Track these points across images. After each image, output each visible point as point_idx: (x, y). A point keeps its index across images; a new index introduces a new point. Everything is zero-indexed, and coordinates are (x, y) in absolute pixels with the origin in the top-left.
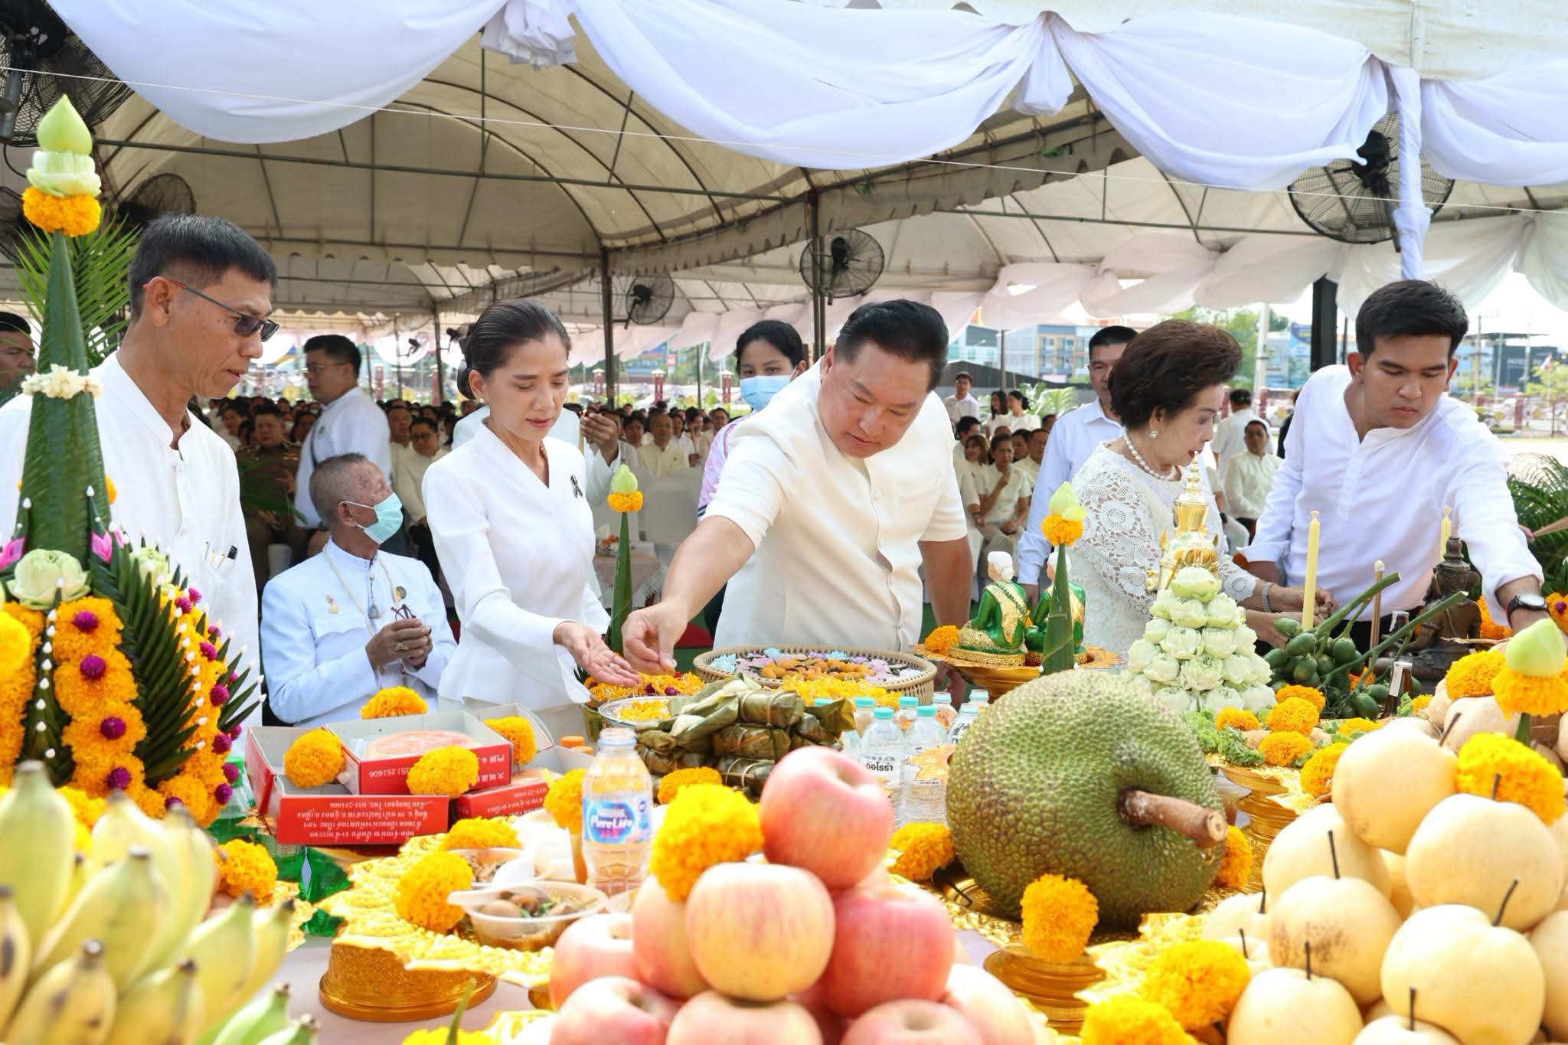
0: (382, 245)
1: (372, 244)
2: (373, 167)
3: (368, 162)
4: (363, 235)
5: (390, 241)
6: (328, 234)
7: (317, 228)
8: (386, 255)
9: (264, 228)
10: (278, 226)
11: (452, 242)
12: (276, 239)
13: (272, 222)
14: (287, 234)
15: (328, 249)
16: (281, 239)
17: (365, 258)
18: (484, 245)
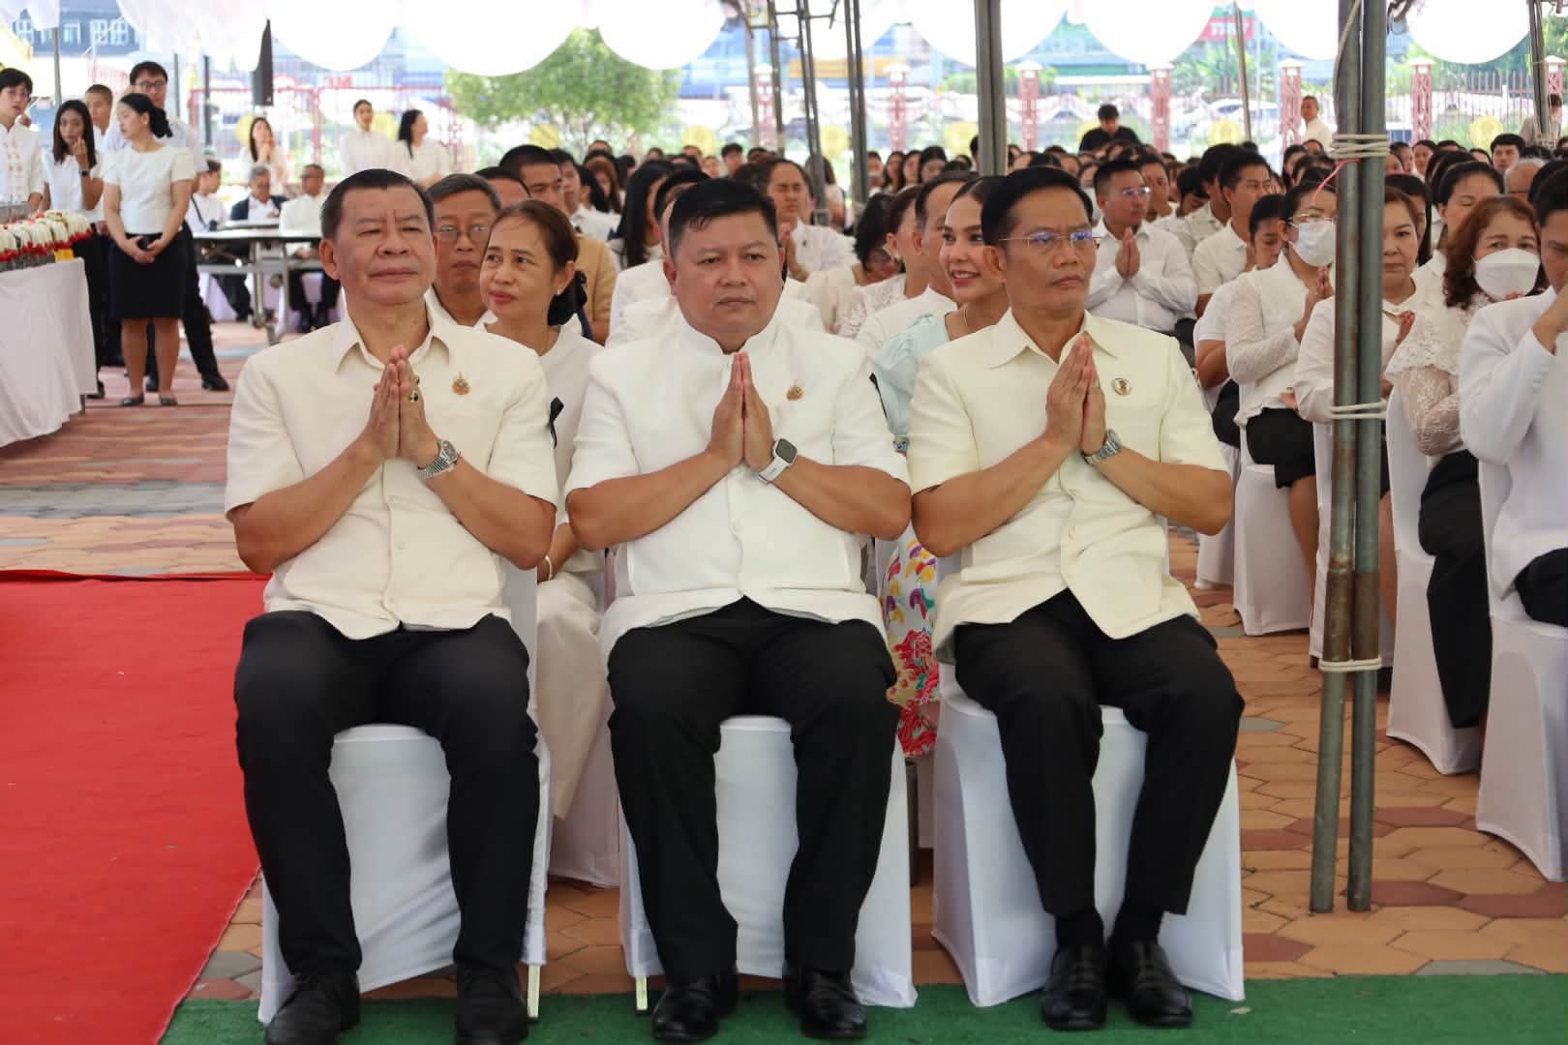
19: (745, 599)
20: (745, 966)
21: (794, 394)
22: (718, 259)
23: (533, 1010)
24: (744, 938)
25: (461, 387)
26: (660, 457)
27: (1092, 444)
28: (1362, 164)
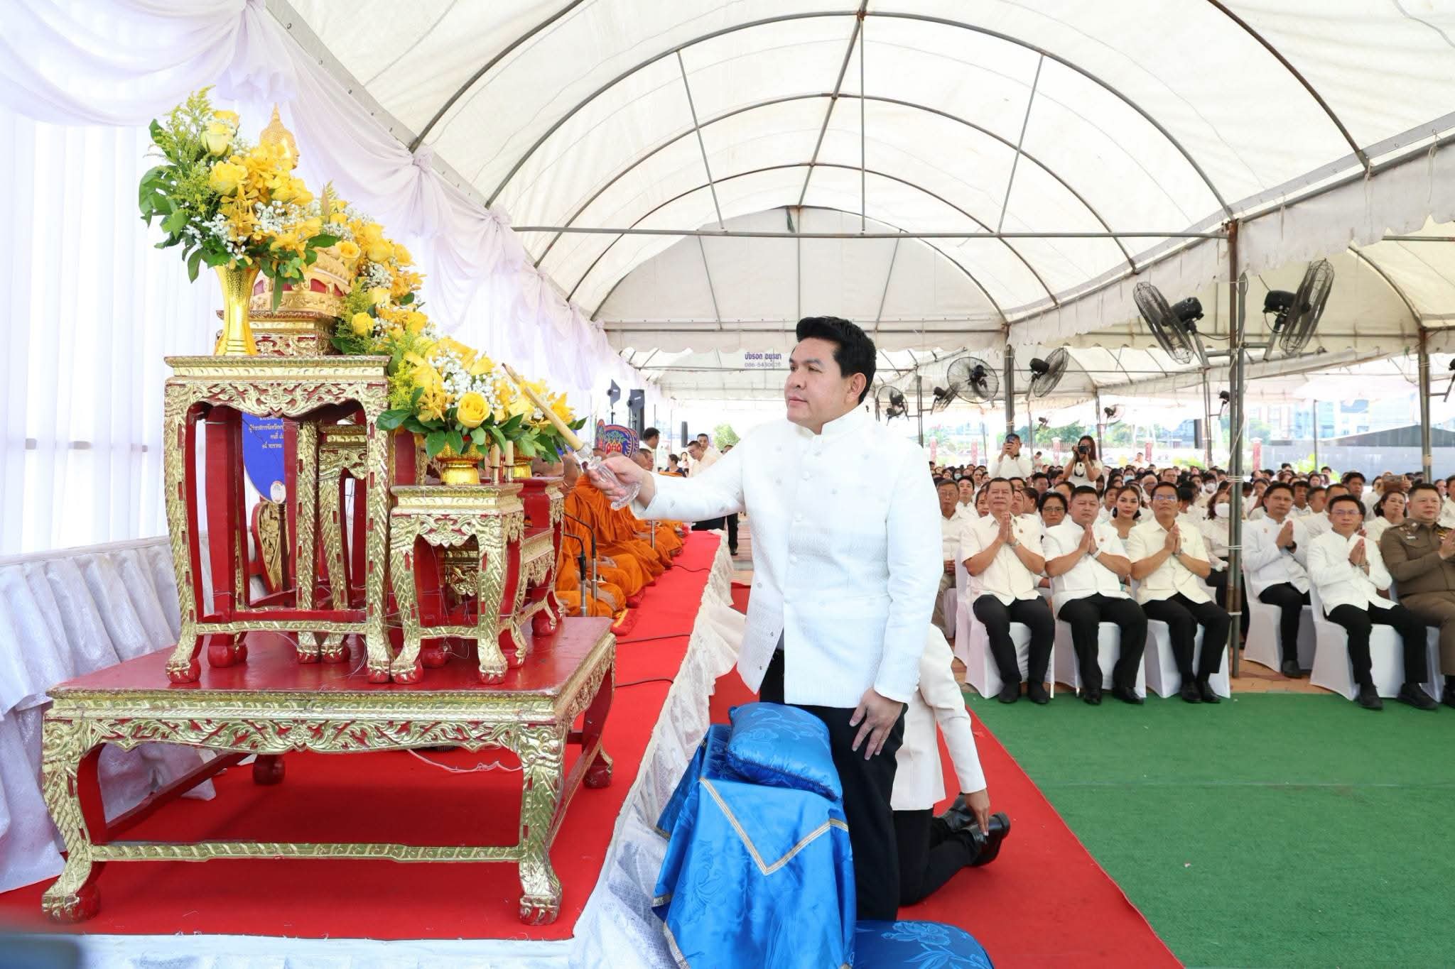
19: (1098, 594)
20: (1104, 687)
21: (1102, 540)
22: (1084, 504)
23: (1052, 696)
24: (1104, 682)
25: (1021, 531)
26: (1067, 552)
27: (1177, 552)
28: (1237, 484)
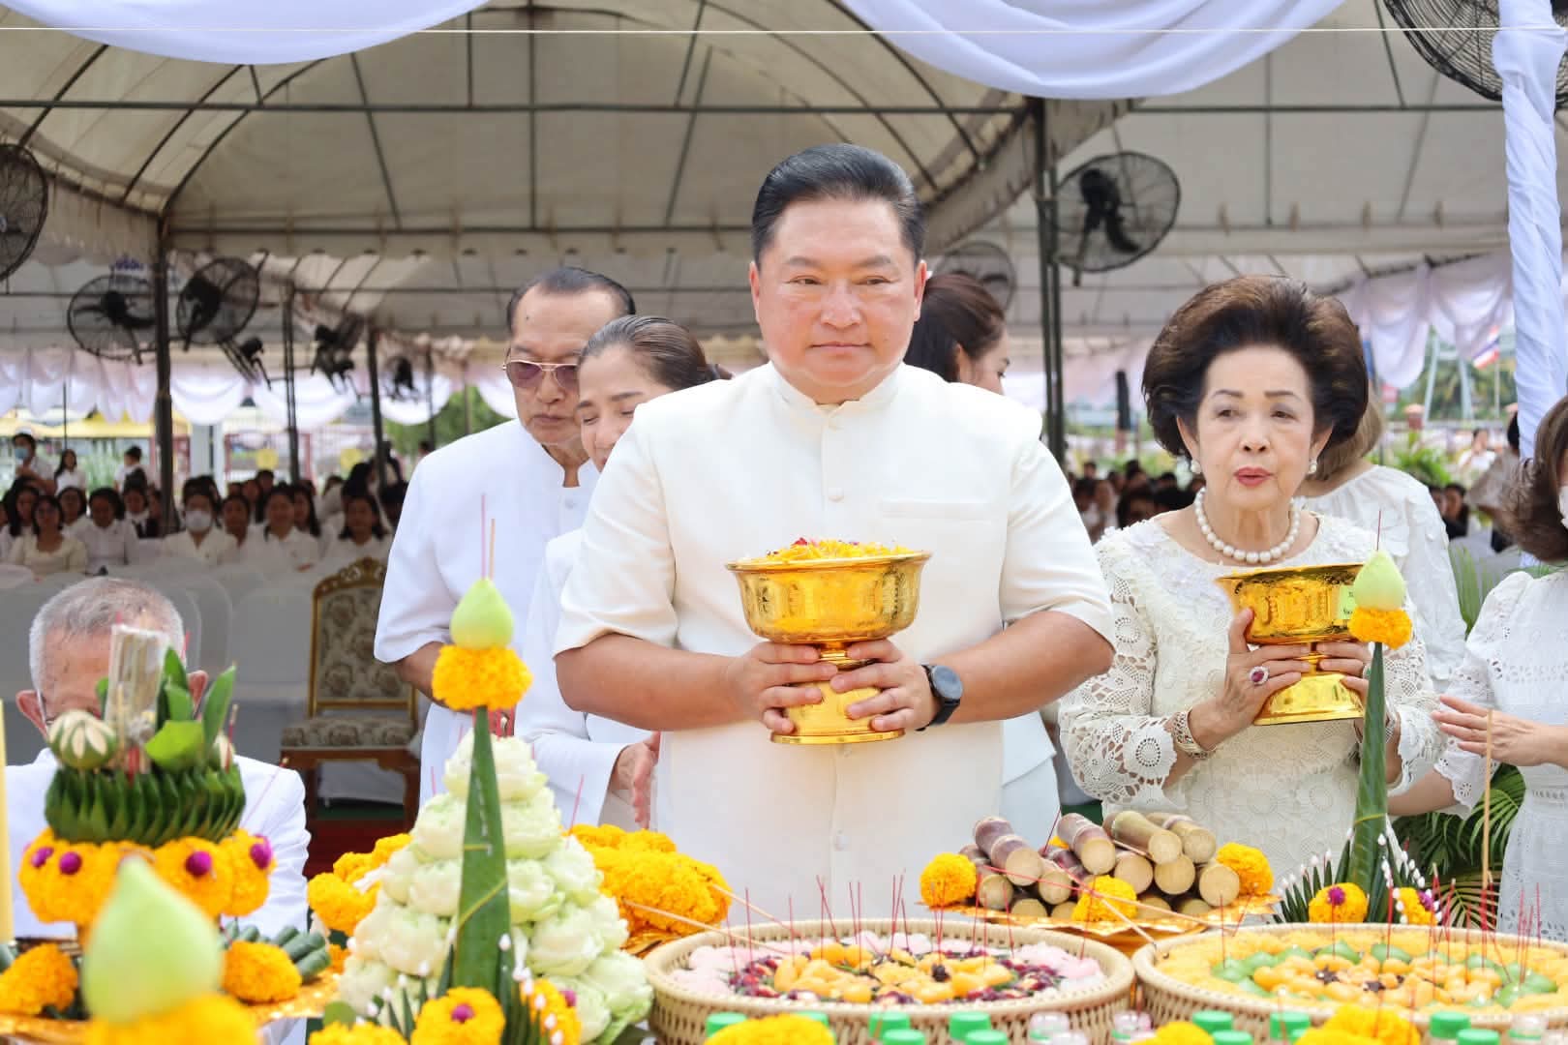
0: (549, 231)
1: (533, 229)
2: (532, 109)
3: (525, 101)
4: (521, 218)
5: (560, 223)
6: (469, 219)
7: (453, 210)
8: (555, 246)
9: (376, 215)
10: (395, 213)
11: (656, 219)
12: (390, 232)
13: (386, 206)
14: (408, 223)
15: (467, 241)
16: (399, 231)
17: (521, 252)
18: (706, 221)
